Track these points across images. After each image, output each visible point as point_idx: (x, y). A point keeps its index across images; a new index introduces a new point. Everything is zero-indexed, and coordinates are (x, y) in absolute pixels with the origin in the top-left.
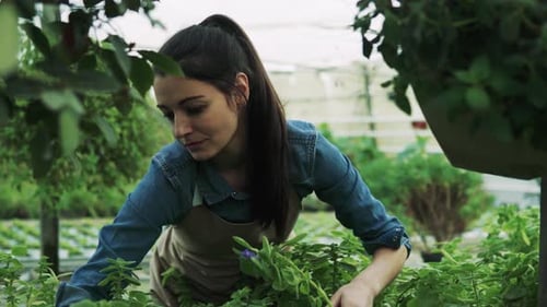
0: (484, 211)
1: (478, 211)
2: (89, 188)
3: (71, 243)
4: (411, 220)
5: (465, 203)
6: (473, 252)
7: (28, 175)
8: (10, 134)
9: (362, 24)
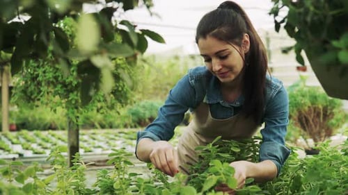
0: (343, 123)
1: (340, 123)
2: (98, 111)
3: (85, 145)
4: (298, 129)
5: (332, 118)
6: (339, 149)
7: (61, 103)
8: (50, 78)
9: (275, 12)
